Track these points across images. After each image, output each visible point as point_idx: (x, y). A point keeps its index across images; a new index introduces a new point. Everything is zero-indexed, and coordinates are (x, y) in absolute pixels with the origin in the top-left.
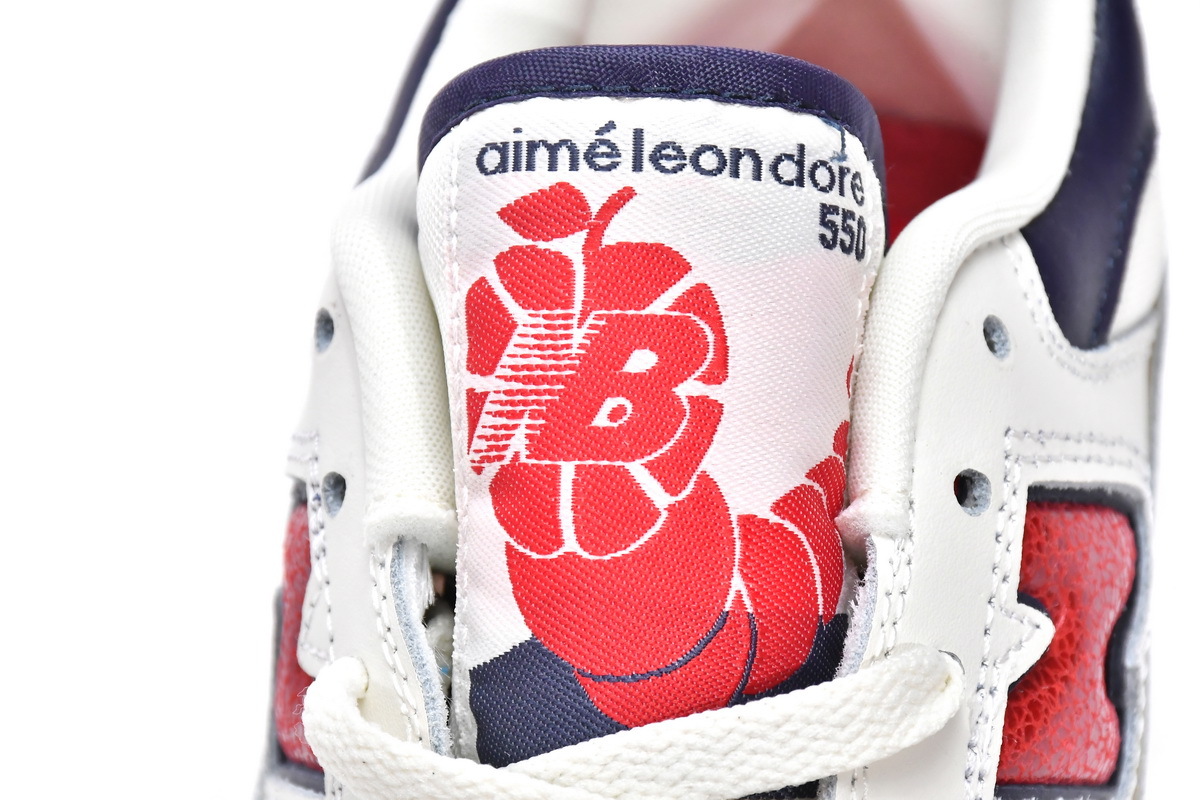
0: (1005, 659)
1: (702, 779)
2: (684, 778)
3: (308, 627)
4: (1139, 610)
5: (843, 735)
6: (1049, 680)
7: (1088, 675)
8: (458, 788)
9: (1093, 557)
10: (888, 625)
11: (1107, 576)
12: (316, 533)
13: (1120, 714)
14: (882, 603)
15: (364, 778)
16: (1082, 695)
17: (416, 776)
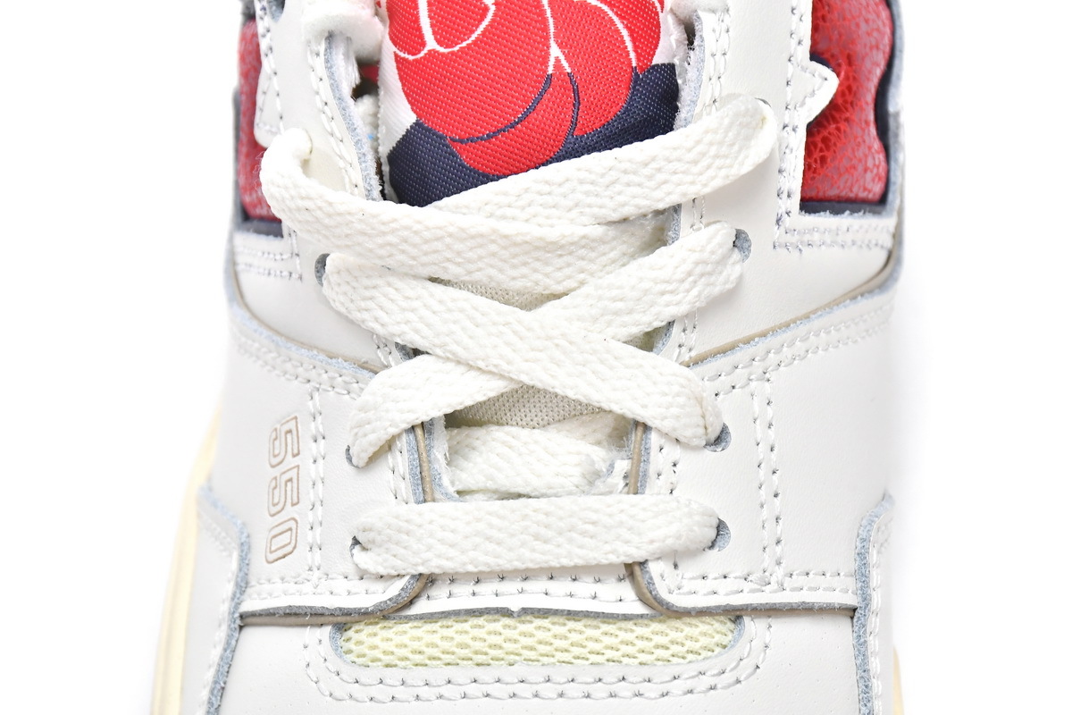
0: (803, 104)
1: (590, 206)
2: (577, 205)
3: (262, 110)
4: (896, 70)
5: (695, 169)
6: (835, 121)
7: (864, 117)
8: (383, 224)
9: (863, 26)
10: (714, 79)
11: (874, 43)
12: (264, 36)
13: (886, 149)
14: (709, 62)
15: (307, 222)
16: (859, 132)
17: (349, 218)
